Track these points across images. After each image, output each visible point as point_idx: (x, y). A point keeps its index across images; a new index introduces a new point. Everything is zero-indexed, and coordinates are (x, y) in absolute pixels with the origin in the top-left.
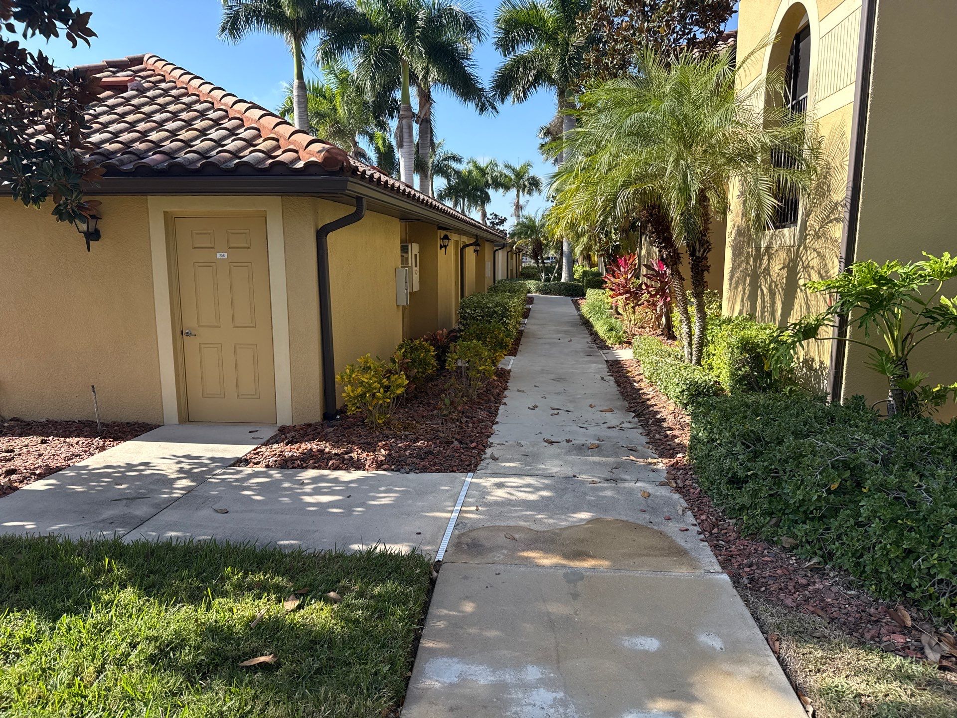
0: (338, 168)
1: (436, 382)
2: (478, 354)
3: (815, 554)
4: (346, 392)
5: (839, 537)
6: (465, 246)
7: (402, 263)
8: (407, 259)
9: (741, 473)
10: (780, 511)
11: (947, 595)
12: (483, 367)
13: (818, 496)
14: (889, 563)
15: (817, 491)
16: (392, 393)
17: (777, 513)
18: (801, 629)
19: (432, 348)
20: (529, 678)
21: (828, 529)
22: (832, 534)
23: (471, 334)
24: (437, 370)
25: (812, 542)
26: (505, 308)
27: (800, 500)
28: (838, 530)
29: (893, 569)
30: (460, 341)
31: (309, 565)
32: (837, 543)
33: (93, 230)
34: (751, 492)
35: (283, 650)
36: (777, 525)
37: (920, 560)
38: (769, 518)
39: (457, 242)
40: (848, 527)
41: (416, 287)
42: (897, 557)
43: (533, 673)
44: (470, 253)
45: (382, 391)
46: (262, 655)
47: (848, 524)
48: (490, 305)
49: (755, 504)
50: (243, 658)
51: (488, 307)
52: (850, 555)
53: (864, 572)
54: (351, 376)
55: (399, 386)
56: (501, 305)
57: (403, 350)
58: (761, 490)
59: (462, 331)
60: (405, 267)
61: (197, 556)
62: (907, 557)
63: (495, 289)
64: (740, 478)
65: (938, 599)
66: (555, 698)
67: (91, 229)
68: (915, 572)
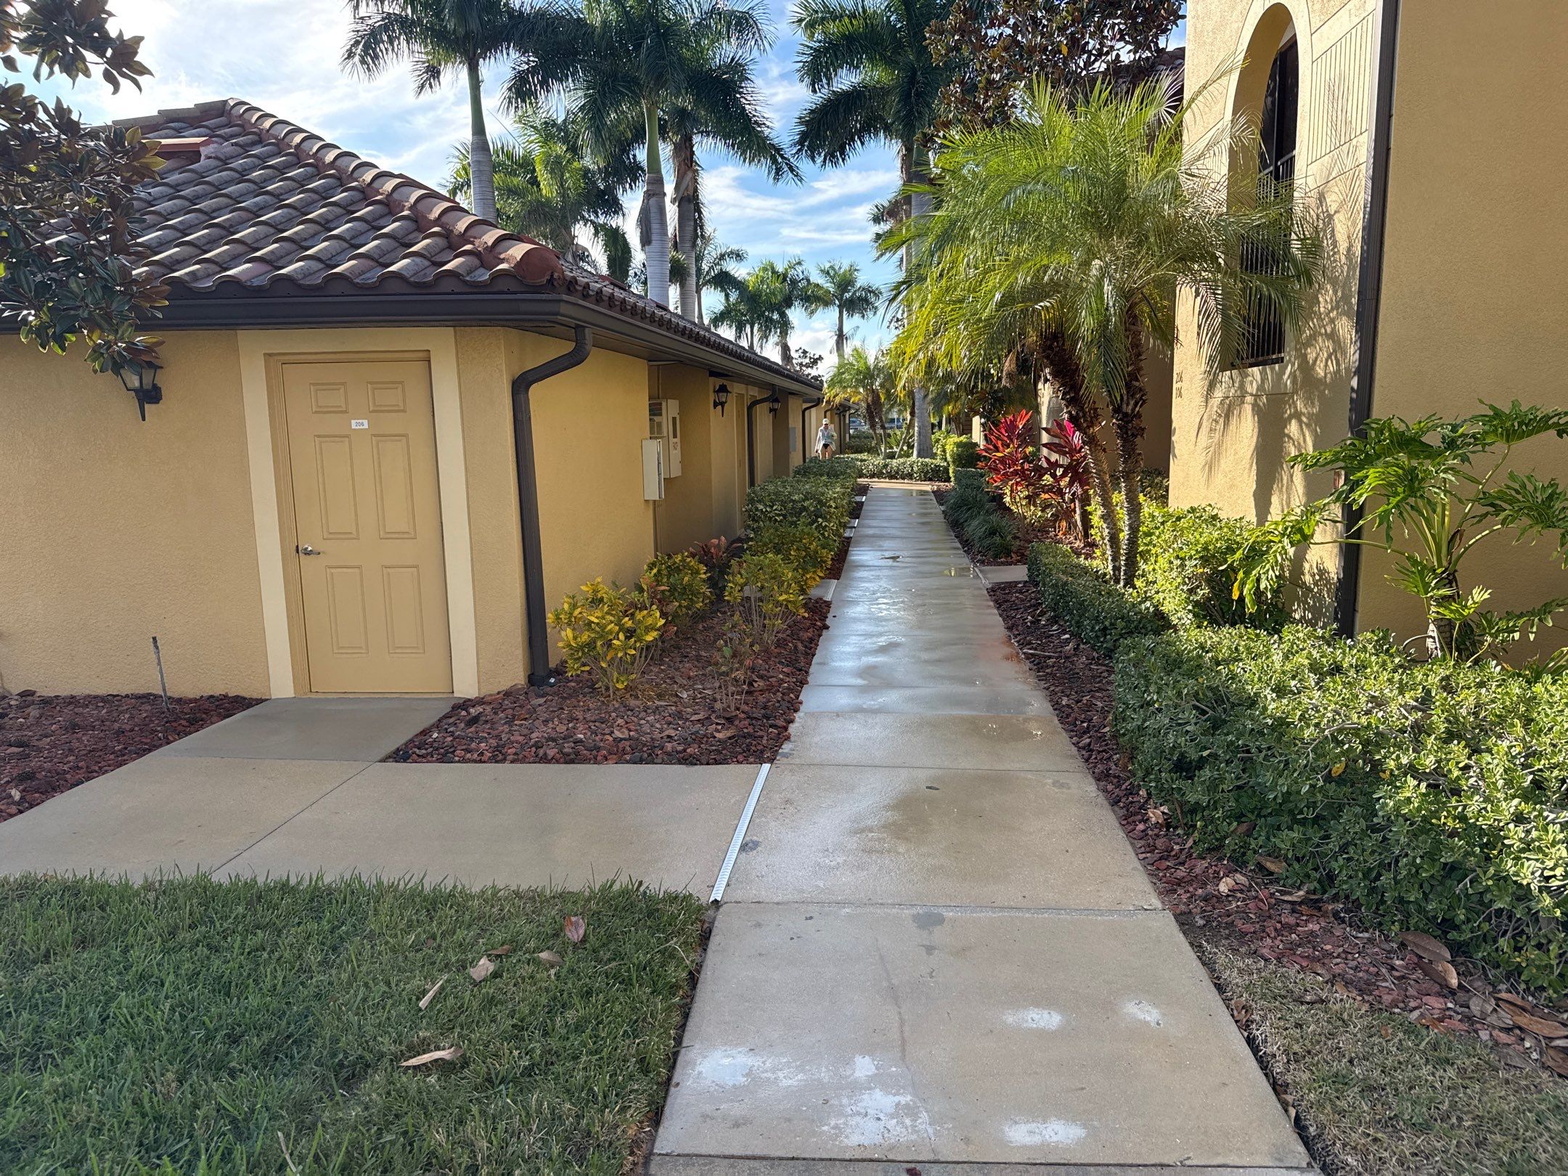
0: (544, 280)
1: (709, 622)
2: (776, 577)
3: (1308, 876)
4: (562, 639)
5: (1344, 849)
6: (755, 403)
7: (652, 432)
8: (659, 425)
9: (1193, 755)
10: (1252, 812)
11: (1509, 934)
12: (784, 597)
13: (1311, 786)
14: (1421, 887)
15: (1308, 779)
16: (640, 640)
17: (1249, 815)
18: (1283, 992)
19: (703, 568)
20: (857, 1074)
21: (1327, 837)
22: (1333, 845)
23: (765, 545)
24: (712, 603)
25: (1303, 857)
26: (820, 502)
27: (1283, 794)
28: (1341, 838)
29: (1425, 895)
30: (747, 556)
31: (509, 911)
32: (1340, 859)
33: (150, 387)
34: (1207, 783)
35: (470, 1041)
36: (1249, 833)
37: (1467, 880)
38: (1235, 824)
39: (740, 396)
40: (1356, 833)
41: (676, 472)
42: (1432, 876)
43: (864, 1067)
44: (762, 413)
45: (621, 636)
46: (438, 1048)
47: (1357, 829)
48: (796, 497)
49: (1215, 802)
50: (408, 1054)
51: (794, 501)
52: (1360, 875)
53: (1383, 902)
54: (571, 614)
55: (648, 629)
56: (813, 497)
57: (655, 571)
58: (1222, 780)
59: (751, 539)
60: (656, 438)
61: (330, 901)
62: (1448, 876)
63: (804, 472)
64: (1191, 762)
65: (1495, 941)
66: (898, 1104)
67: (148, 385)
68: (1460, 899)
